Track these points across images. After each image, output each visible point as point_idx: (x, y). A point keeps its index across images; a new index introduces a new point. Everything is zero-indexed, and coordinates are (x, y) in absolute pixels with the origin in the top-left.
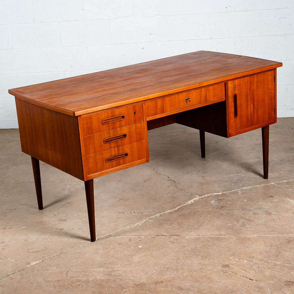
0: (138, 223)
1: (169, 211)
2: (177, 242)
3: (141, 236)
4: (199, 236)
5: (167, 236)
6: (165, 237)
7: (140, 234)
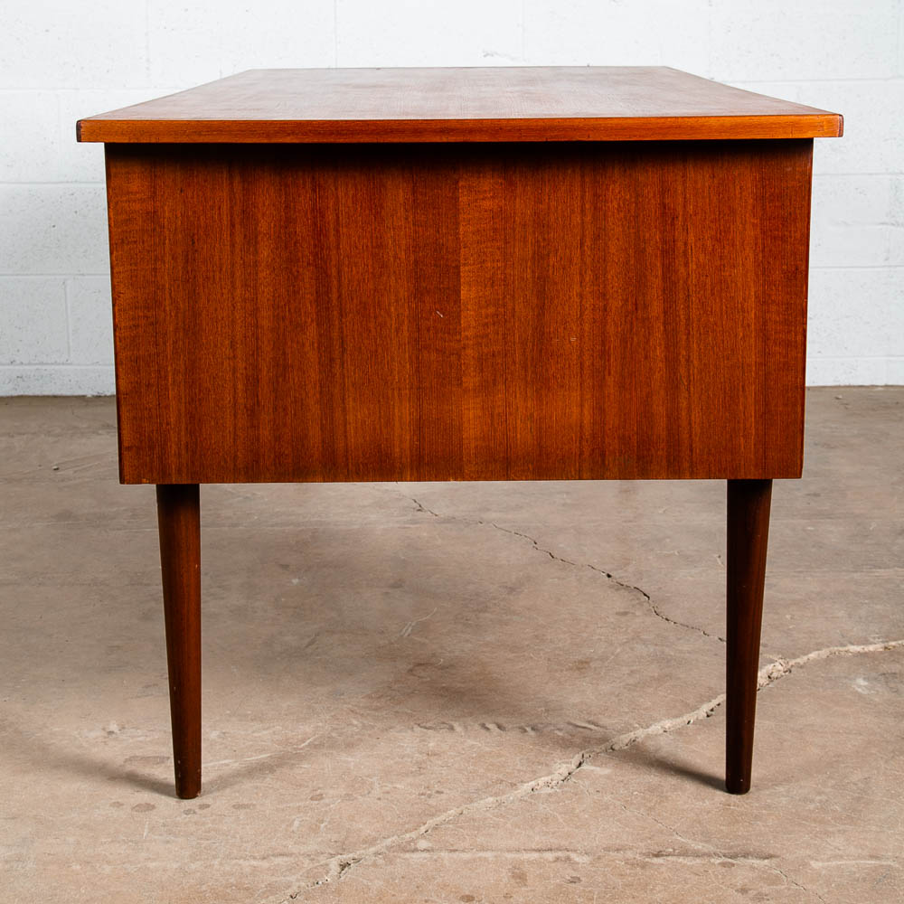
0: (533, 783)
1: (668, 724)
2: (777, 892)
3: (573, 856)
4: (876, 858)
5: (709, 855)
6: (698, 861)
7: (564, 843)
